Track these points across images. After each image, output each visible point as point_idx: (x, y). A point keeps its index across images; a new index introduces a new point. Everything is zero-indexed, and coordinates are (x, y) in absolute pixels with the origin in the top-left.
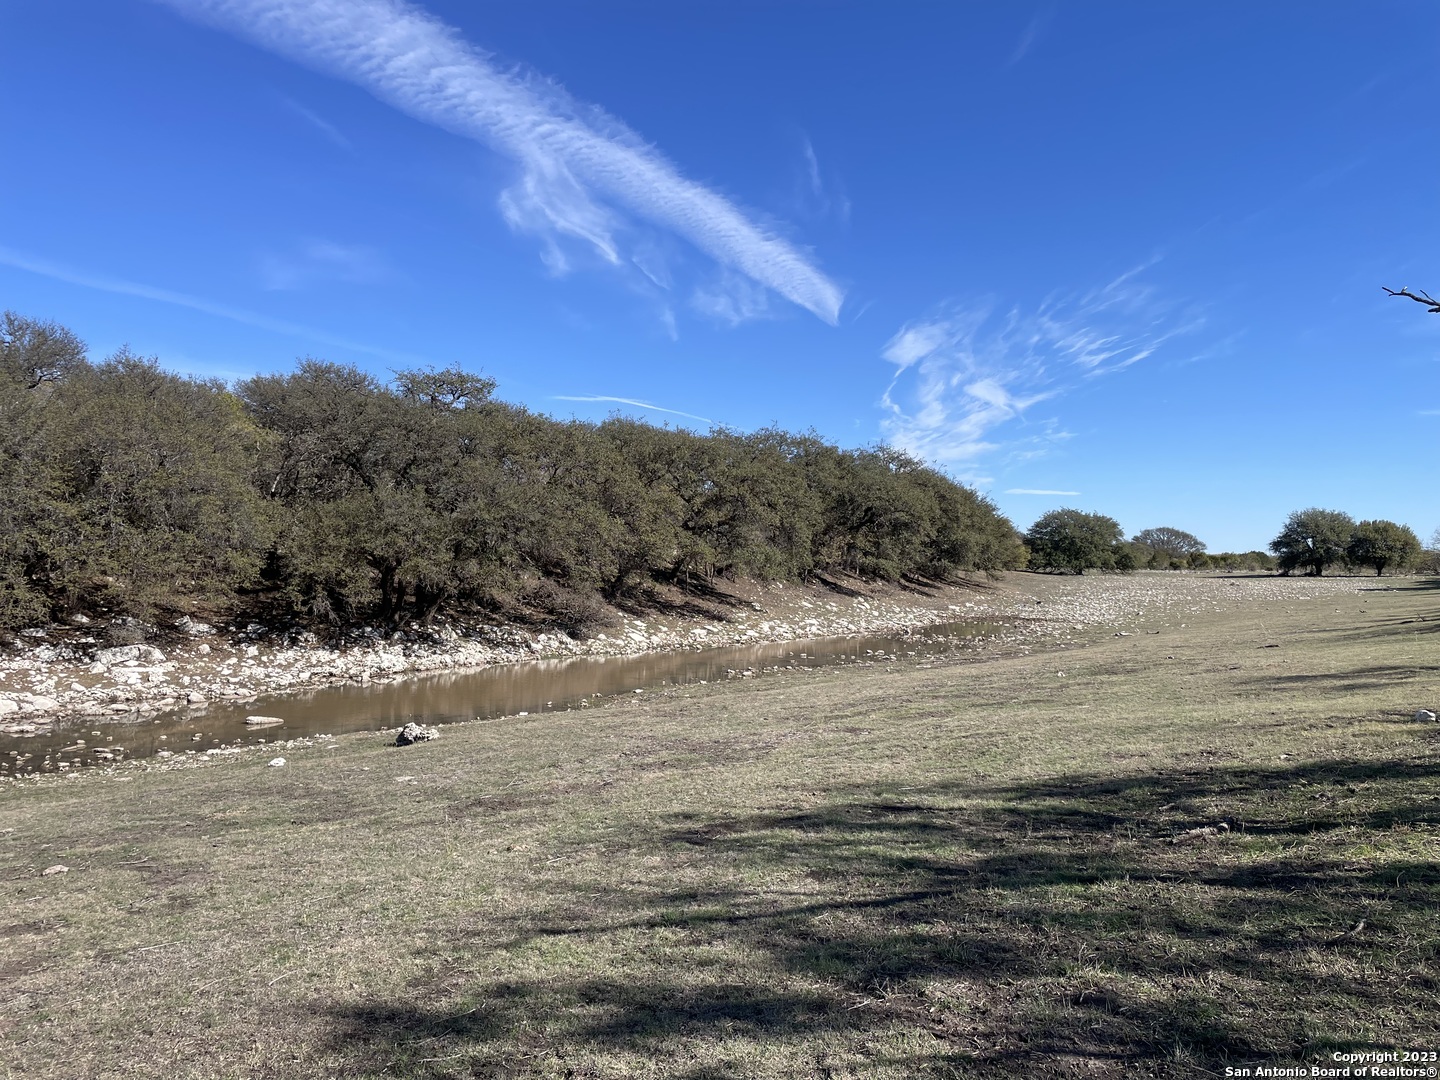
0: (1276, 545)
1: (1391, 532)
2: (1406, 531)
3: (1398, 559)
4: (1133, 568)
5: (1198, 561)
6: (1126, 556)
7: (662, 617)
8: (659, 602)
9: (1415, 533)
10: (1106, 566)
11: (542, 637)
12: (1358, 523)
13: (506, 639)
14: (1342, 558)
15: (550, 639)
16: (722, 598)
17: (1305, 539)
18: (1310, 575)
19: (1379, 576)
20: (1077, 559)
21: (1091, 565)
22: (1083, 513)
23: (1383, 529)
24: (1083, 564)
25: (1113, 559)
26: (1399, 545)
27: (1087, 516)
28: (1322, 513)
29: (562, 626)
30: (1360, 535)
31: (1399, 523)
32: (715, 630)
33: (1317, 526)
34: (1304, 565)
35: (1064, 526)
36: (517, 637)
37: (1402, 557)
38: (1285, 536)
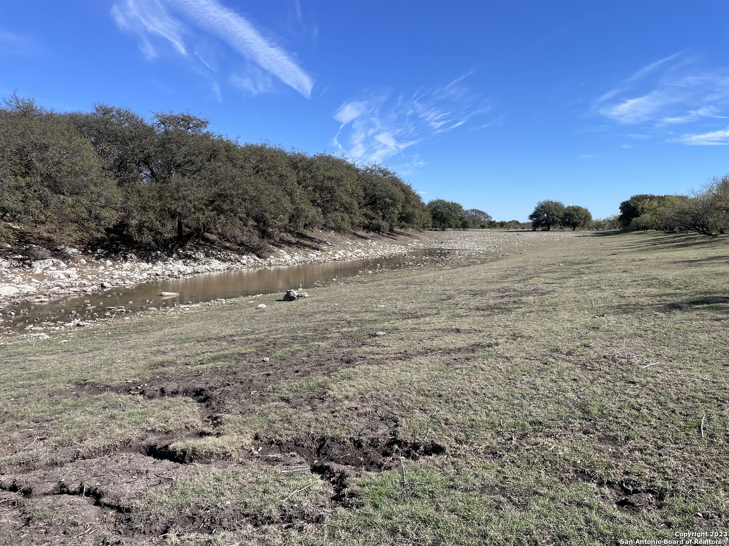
0: (531, 217)
1: (580, 211)
2: (586, 210)
3: (583, 223)
4: (468, 227)
5: (492, 225)
6: (466, 222)
7: (290, 248)
8: (285, 241)
9: (590, 212)
10: (457, 227)
11: (244, 257)
12: (566, 207)
13: (226, 258)
14: (559, 222)
15: (248, 258)
16: (311, 239)
17: (544, 214)
18: (545, 230)
19: (574, 231)
20: (444, 223)
21: (450, 227)
22: (447, 201)
23: (577, 210)
24: (447, 226)
25: (460, 223)
26: (583, 217)
27: (448, 203)
28: (551, 202)
29: (253, 252)
30: (567, 212)
31: (583, 207)
32: (319, 255)
33: (550, 208)
34: (543, 225)
35: (439, 207)
36: (232, 257)
37: (584, 222)
38: (535, 213)
